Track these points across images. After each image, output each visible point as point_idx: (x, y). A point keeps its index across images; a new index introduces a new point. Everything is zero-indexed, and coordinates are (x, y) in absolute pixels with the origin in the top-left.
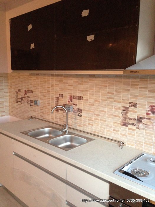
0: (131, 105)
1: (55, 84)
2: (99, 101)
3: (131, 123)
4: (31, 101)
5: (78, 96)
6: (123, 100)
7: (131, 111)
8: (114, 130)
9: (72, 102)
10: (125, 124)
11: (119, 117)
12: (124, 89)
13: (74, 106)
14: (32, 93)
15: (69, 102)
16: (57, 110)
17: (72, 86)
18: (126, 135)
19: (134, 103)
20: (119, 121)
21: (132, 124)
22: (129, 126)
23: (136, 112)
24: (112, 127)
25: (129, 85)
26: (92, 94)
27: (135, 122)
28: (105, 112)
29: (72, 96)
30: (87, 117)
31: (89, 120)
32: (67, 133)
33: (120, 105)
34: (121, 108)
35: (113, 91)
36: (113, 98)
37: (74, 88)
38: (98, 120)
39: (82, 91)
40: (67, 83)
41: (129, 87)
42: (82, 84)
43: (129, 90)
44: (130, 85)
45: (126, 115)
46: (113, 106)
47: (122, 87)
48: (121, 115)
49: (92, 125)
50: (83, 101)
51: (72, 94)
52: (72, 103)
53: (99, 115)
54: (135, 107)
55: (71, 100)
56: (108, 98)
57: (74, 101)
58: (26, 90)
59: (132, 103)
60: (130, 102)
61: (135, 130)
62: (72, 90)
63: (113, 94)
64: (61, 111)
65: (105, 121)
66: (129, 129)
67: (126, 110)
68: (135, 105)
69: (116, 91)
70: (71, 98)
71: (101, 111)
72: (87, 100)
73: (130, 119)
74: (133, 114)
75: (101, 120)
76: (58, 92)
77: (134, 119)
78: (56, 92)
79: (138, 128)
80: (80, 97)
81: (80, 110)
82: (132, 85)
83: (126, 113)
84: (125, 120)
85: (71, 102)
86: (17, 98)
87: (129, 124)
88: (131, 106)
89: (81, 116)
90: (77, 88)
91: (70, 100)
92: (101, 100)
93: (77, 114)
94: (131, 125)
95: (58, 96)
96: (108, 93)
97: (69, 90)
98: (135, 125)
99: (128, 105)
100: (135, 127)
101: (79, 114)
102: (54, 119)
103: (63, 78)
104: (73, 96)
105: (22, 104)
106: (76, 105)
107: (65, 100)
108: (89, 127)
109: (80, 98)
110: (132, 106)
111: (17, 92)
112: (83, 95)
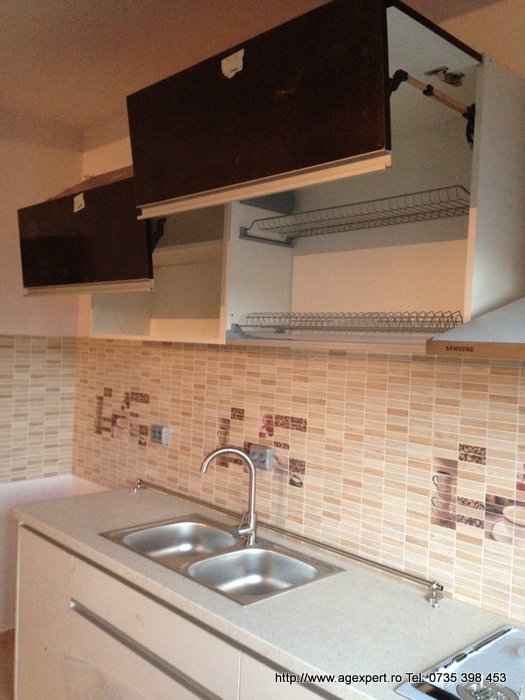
0: (466, 455)
1: (222, 377)
2: (360, 438)
3: (467, 516)
4: (143, 430)
5: (293, 419)
6: (438, 435)
7: (467, 476)
8: (409, 539)
9: (271, 435)
10: (446, 521)
11: (425, 492)
12: (439, 401)
13: (280, 452)
14: (147, 402)
15: (261, 435)
16: (224, 462)
17: (273, 383)
18: (449, 560)
19: (475, 449)
20: (426, 506)
21: (471, 522)
22: (461, 528)
23: (481, 479)
24: (402, 528)
25: (456, 386)
26: (337, 413)
27: (480, 514)
28: (380, 473)
29: (271, 417)
30: (319, 490)
31: (326, 499)
32: (251, 544)
33: (429, 454)
34: (433, 464)
35: (404, 404)
36: (404, 430)
37: (279, 390)
38: (358, 500)
39: (303, 400)
40: (258, 375)
41: (457, 394)
42: (306, 380)
43: (456, 403)
44: (458, 388)
45: (447, 487)
46: (404, 455)
47: (435, 393)
48: (433, 489)
49: (338, 518)
50: (307, 433)
51: (272, 409)
52: (273, 439)
53: (359, 485)
54: (477, 462)
55: (271, 431)
56: (390, 428)
57: (280, 433)
58: (130, 391)
59: (467, 447)
60: (463, 443)
61: (480, 542)
62: (272, 396)
63: (405, 413)
64: (237, 465)
65: (379, 505)
66: (460, 536)
67: (448, 470)
68: (477, 455)
69: (414, 406)
70: (269, 422)
71: (367, 470)
72: (322, 431)
73: (464, 502)
74: (473, 487)
75: (365, 501)
76: (228, 403)
77: (477, 505)
78: (221, 402)
79: (491, 536)
80: (300, 421)
81: (297, 466)
82: (466, 386)
83: (449, 481)
84: (446, 506)
85: (268, 438)
86: (100, 418)
87: (461, 519)
88: (464, 457)
89: (302, 484)
90: (289, 392)
91: (264, 431)
92: (368, 432)
93: (288, 478)
94: (468, 525)
95: (228, 415)
96: (390, 411)
97: (264, 395)
98: (481, 525)
99: (454, 455)
100: (479, 533)
101: (295, 476)
102: (211, 492)
103: (245, 356)
104: (277, 417)
105: (112, 436)
106: (286, 446)
107: (249, 430)
108: (326, 522)
109: (299, 424)
110: (469, 458)
111: (101, 398)
112: (310, 416)
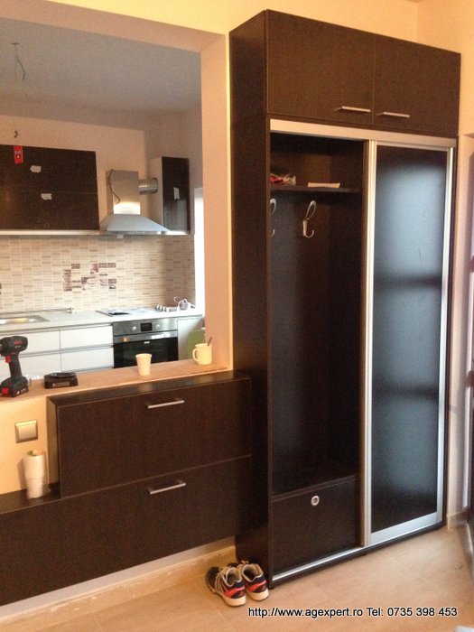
2: (30, 269)
6: (63, 262)
7: (74, 273)
8: (55, 299)
10: (69, 289)
11: (60, 282)
18: (71, 301)
19: (76, 265)
21: (77, 287)
22: (74, 290)
23: (79, 273)
24: (52, 296)
26: (16, 261)
27: (80, 284)
28: (41, 280)
30: (11, 293)
31: (15, 296)
33: (61, 269)
34: (62, 272)
36: (50, 263)
38: (32, 292)
46: (51, 271)
48: (63, 280)
49: (22, 301)
50: (1, 271)
53: (32, 286)
56: (43, 263)
61: (80, 292)
63: (50, 257)
66: (74, 293)
67: (68, 273)
69: (53, 254)
71: (35, 280)
72: (10, 269)
73: (74, 282)
74: (76, 276)
75: (35, 292)
77: (79, 281)
79: (84, 289)
83: (69, 276)
84: (68, 284)
87: (74, 287)
88: (73, 268)
89: (1, 293)
92: (34, 266)
96: (43, 257)
98: (80, 287)
99: (70, 268)
108: (16, 304)
112: (2, 264)
